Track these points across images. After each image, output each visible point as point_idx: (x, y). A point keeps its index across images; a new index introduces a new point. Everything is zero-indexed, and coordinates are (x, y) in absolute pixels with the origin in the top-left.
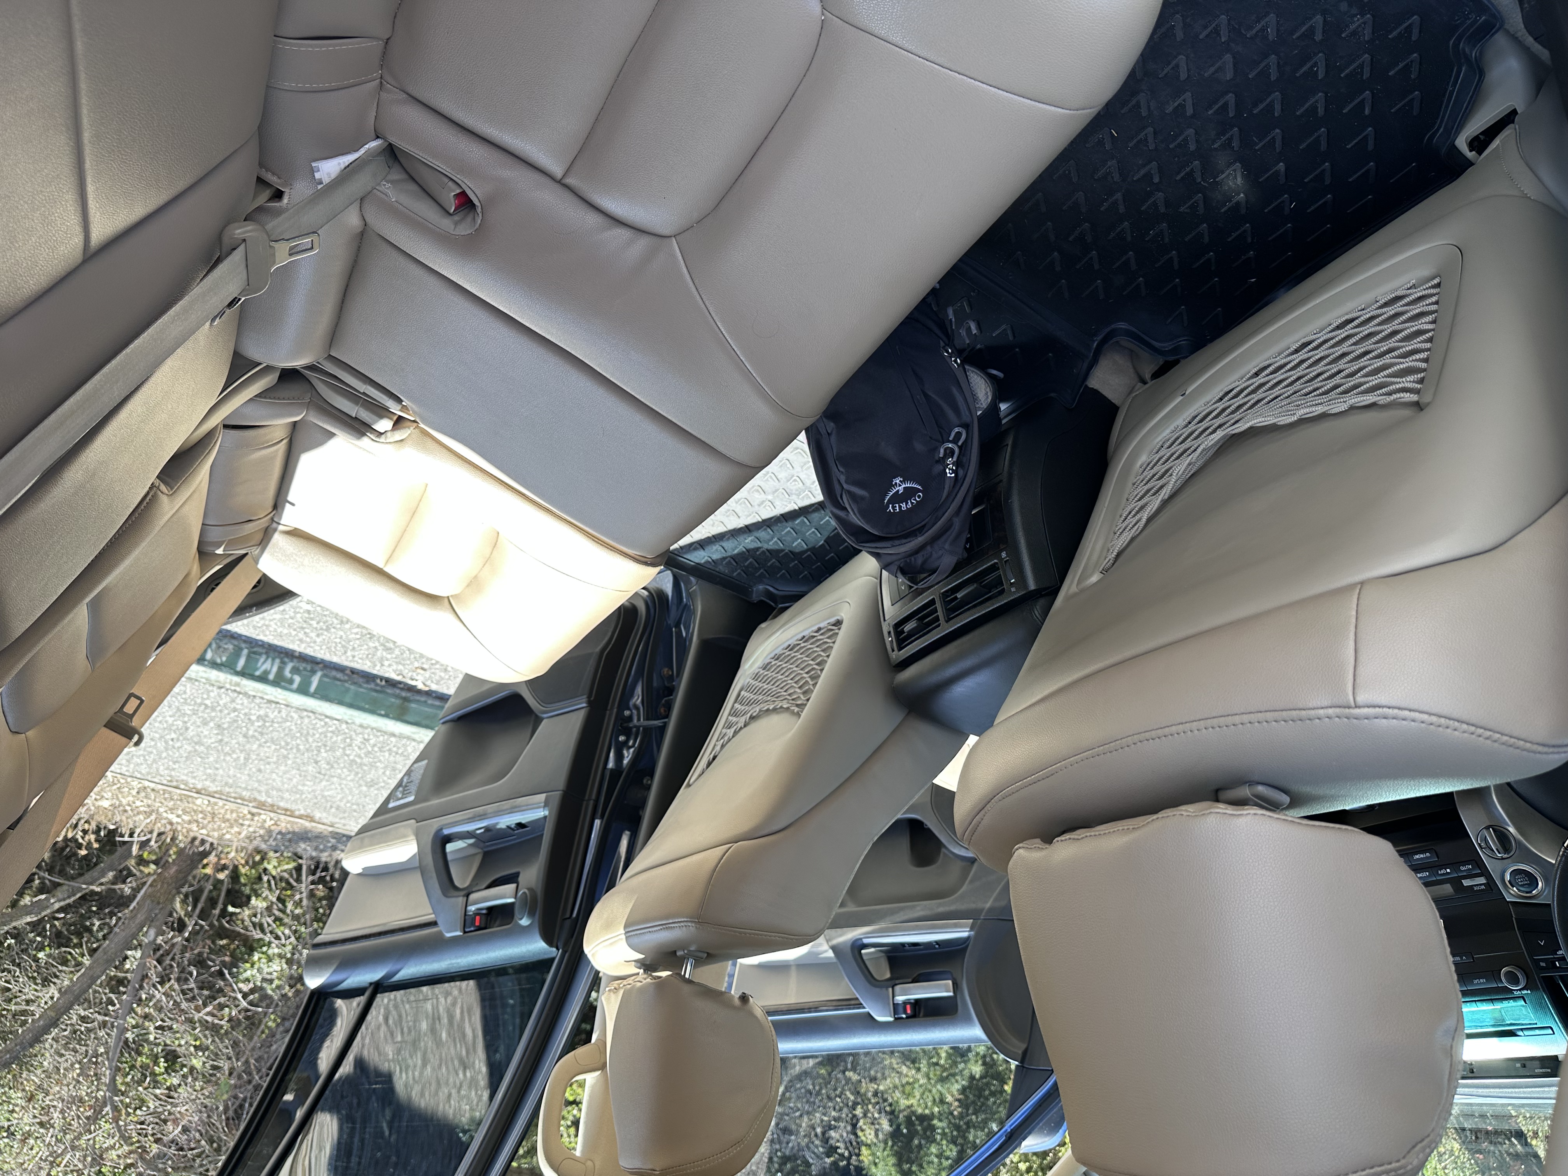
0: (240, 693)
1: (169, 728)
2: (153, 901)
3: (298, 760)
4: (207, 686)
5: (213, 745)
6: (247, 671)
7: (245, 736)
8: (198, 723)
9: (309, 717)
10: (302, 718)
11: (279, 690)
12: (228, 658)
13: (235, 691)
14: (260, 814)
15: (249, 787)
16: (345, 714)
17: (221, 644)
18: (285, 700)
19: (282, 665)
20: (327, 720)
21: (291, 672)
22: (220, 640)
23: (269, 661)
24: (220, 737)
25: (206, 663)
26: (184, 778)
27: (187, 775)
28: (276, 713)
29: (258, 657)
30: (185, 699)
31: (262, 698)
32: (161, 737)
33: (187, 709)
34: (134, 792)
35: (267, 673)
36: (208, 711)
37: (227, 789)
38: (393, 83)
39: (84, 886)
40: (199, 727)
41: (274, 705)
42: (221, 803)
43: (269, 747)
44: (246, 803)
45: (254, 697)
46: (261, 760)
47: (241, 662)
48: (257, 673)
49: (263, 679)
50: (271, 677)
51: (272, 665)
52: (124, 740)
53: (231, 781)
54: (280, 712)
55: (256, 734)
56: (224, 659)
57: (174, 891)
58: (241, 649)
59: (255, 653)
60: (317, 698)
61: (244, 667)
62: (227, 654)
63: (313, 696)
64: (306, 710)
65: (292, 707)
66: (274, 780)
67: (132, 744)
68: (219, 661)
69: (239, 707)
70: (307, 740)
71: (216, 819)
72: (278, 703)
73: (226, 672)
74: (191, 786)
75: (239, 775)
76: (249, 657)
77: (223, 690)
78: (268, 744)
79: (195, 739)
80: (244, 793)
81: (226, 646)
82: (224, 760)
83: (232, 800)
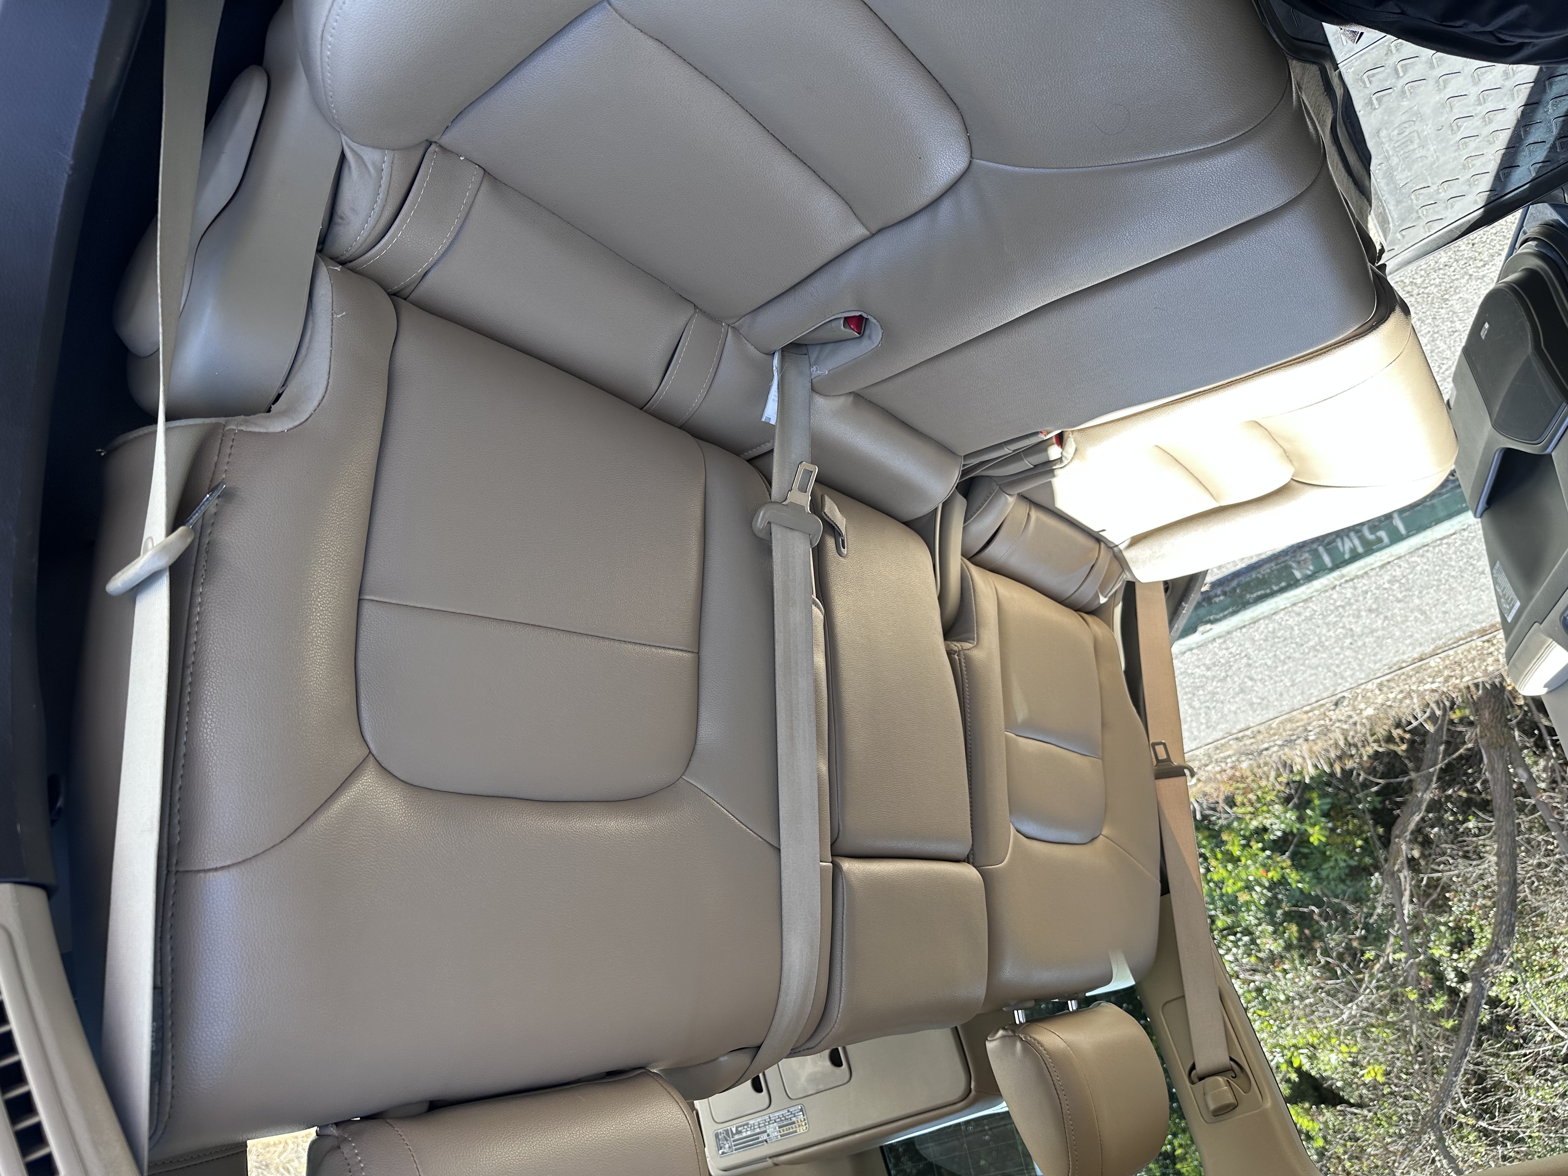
0: (1352, 580)
1: (1338, 639)
2: (1496, 748)
3: (1464, 583)
4: (1322, 595)
5: (1385, 625)
6: (1338, 562)
7: (1399, 601)
8: (1353, 621)
9: (1428, 551)
10: (1422, 556)
11: (1378, 554)
12: (1313, 564)
13: (1347, 581)
14: (1495, 637)
15: (1455, 628)
16: (1453, 526)
17: (1298, 558)
18: (1391, 556)
19: (1359, 534)
20: (1445, 541)
21: (1372, 533)
22: (1294, 557)
23: (1346, 540)
24: (1382, 616)
25: (1302, 582)
26: (1397, 659)
27: (1395, 656)
28: (1398, 569)
29: (1334, 544)
30: (1322, 614)
31: (1372, 569)
32: (1342, 648)
33: (1332, 618)
34: (1377, 692)
35: (1353, 550)
36: (1348, 608)
37: (1440, 643)
38: (734, 320)
39: (1431, 770)
40: (1357, 622)
41: (1389, 567)
42: (1451, 652)
43: (1428, 593)
44: (1469, 639)
45: (1366, 573)
46: (1435, 606)
47: (1327, 559)
48: (1347, 556)
49: (1355, 557)
50: (1360, 550)
51: (1351, 540)
52: (1181, 779)
53: (1434, 635)
54: (1400, 566)
55: (1404, 593)
56: (1311, 568)
57: (1506, 730)
58: (1316, 550)
59: (1329, 544)
60: (1413, 535)
61: (1333, 561)
62: (1310, 563)
63: (1408, 536)
64: (1418, 549)
65: (1405, 556)
66: (1466, 610)
67: (1189, 778)
68: (1309, 573)
69: (1364, 588)
70: (1451, 566)
71: (1464, 665)
72: (1389, 562)
73: (1322, 576)
74: (1410, 660)
75: (1434, 627)
76: (1328, 551)
77: (1338, 588)
78: (1424, 592)
79: (1367, 631)
80: (1457, 635)
81: (1303, 558)
82: (1408, 627)
83: (1455, 645)
